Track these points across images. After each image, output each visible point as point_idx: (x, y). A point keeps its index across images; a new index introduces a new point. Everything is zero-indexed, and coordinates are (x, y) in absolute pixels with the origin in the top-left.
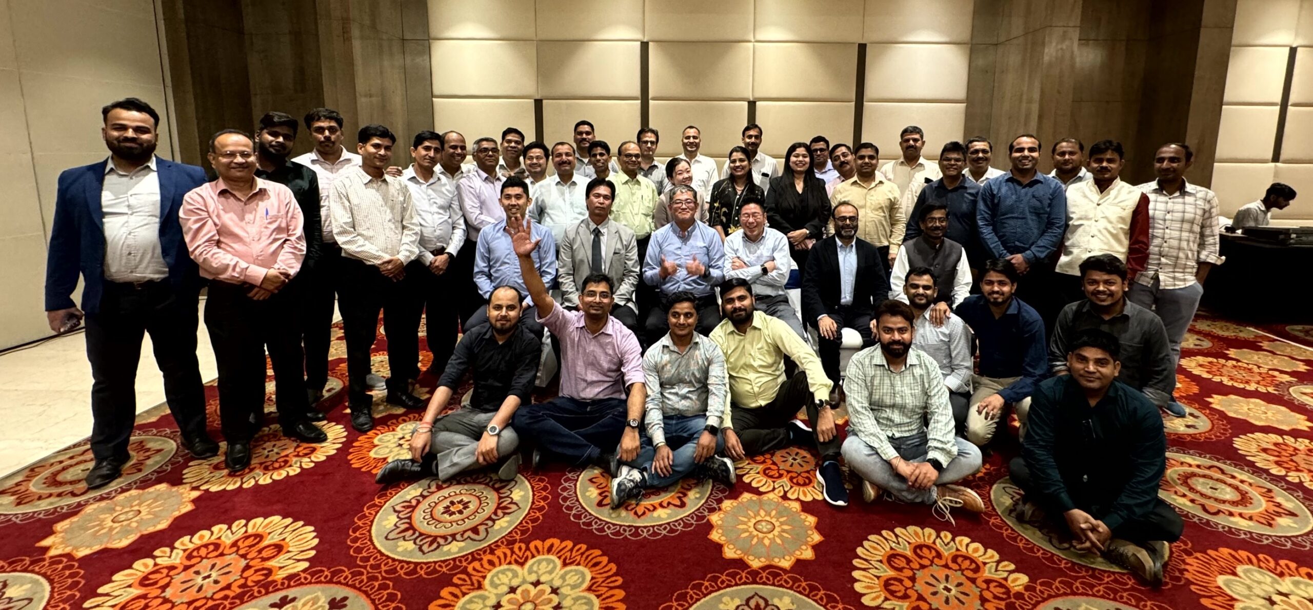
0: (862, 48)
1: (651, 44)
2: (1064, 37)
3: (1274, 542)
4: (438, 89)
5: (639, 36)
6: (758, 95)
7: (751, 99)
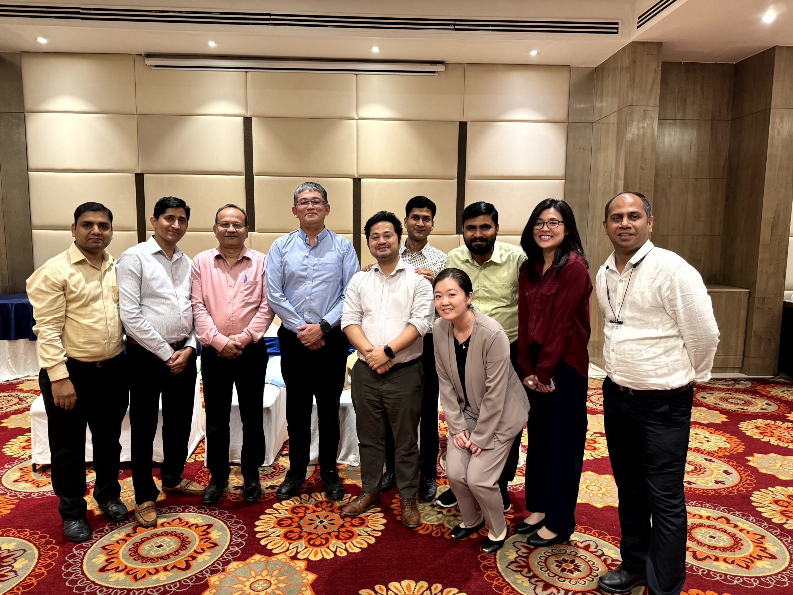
0: (463, 126)
1: (254, 119)
2: (644, 116)
3: (744, 583)
4: (33, 163)
5: (241, 111)
6: (363, 172)
7: (356, 176)
